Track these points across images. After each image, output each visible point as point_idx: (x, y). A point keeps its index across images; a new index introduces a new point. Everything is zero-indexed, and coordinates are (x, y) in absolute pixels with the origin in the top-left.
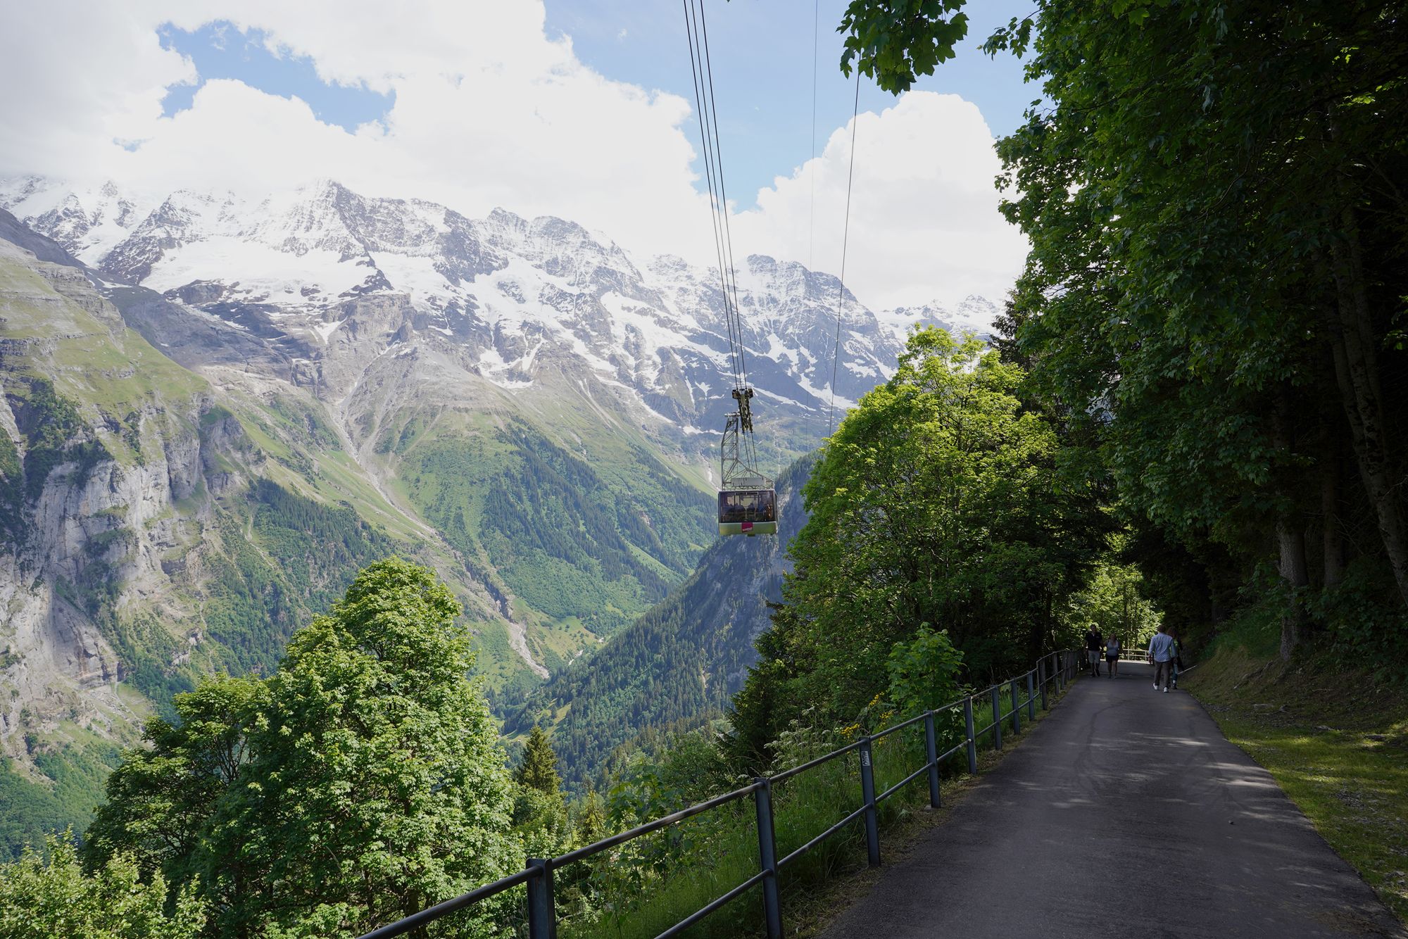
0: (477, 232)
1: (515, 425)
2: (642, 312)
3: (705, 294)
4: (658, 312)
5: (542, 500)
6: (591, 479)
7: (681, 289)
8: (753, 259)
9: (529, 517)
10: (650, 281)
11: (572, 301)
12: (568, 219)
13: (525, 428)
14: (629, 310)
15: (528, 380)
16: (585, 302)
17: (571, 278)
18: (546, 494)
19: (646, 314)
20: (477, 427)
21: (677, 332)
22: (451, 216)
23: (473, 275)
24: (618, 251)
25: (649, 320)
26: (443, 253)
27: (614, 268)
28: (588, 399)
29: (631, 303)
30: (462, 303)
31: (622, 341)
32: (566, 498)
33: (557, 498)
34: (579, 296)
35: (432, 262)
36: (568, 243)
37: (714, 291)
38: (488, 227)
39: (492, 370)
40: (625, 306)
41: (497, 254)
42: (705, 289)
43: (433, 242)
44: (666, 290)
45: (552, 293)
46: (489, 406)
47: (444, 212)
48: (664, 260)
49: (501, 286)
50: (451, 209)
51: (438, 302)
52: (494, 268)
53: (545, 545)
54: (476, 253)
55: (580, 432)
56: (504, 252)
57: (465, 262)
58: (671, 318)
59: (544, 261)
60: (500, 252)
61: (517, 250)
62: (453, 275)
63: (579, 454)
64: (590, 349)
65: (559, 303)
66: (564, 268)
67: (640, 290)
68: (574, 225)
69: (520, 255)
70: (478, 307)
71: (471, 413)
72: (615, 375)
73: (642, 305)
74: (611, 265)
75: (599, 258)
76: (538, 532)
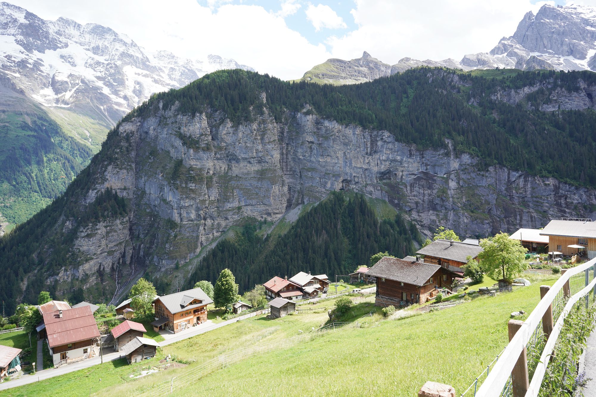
0: (48, 27)
1: (39, 122)
2: (146, 76)
3: (184, 71)
4: (155, 76)
5: (46, 164)
6: (87, 154)
7: (171, 68)
8: (210, 57)
9: (33, 175)
10: (153, 62)
11: (104, 67)
12: (106, 26)
13: (45, 123)
14: (139, 74)
15: (68, 104)
16: (111, 67)
17: (107, 57)
18: (49, 160)
19: (148, 77)
20: (8, 121)
21: (164, 86)
22: (29, 15)
23: (44, 50)
24: (135, 45)
25: (149, 80)
26: (22, 34)
27: (133, 53)
28: (105, 115)
29: (140, 71)
30: (31, 61)
31: (133, 88)
32: (64, 163)
33: (58, 163)
34: (108, 64)
35: (15, 38)
36: (106, 39)
37: (189, 70)
38: (56, 25)
39: (46, 98)
40: (137, 72)
41: (61, 40)
42: (184, 69)
43: (16, 28)
44: (163, 68)
45: (92, 62)
46: (21, 110)
47: (25, 12)
48: (162, 53)
49: (62, 57)
50: (30, 11)
51: (13, 59)
52: (58, 47)
53: (41, 190)
54: (47, 38)
55: (90, 130)
56: (66, 40)
57: (39, 42)
58: (161, 79)
59: (91, 47)
60: (62, 39)
61: (74, 39)
62: (28, 47)
63: (86, 141)
64: (112, 92)
65: (96, 67)
66: (103, 51)
67: (148, 66)
68: (110, 30)
69: (76, 42)
70: (43, 65)
71: (7, 113)
72: (126, 105)
73: (145, 72)
74: (131, 52)
75: (124, 48)
76: (38, 183)
